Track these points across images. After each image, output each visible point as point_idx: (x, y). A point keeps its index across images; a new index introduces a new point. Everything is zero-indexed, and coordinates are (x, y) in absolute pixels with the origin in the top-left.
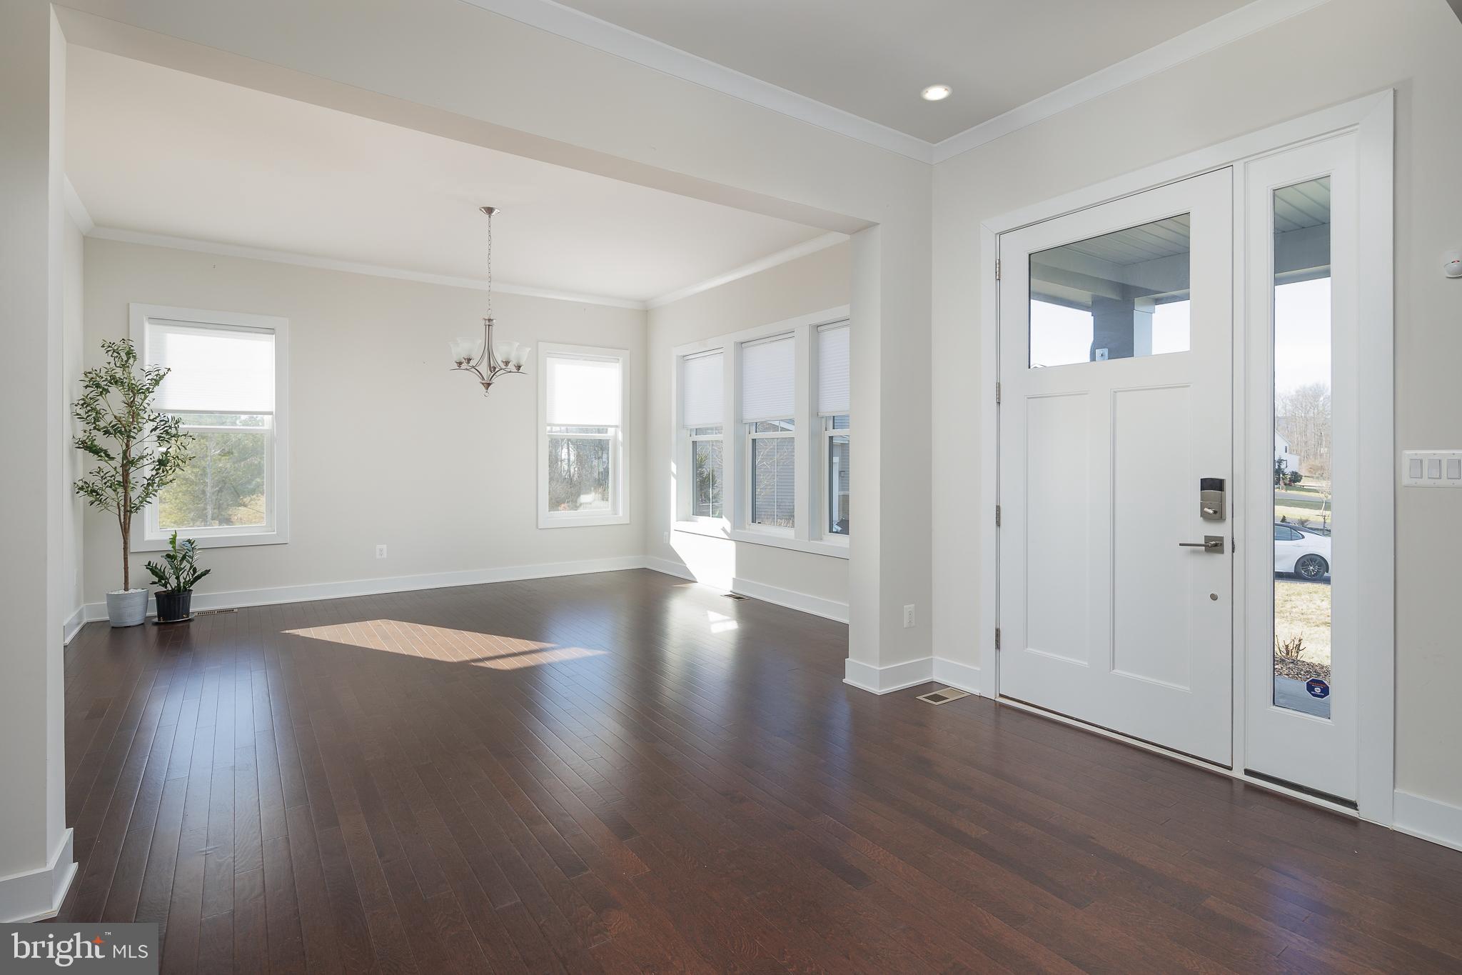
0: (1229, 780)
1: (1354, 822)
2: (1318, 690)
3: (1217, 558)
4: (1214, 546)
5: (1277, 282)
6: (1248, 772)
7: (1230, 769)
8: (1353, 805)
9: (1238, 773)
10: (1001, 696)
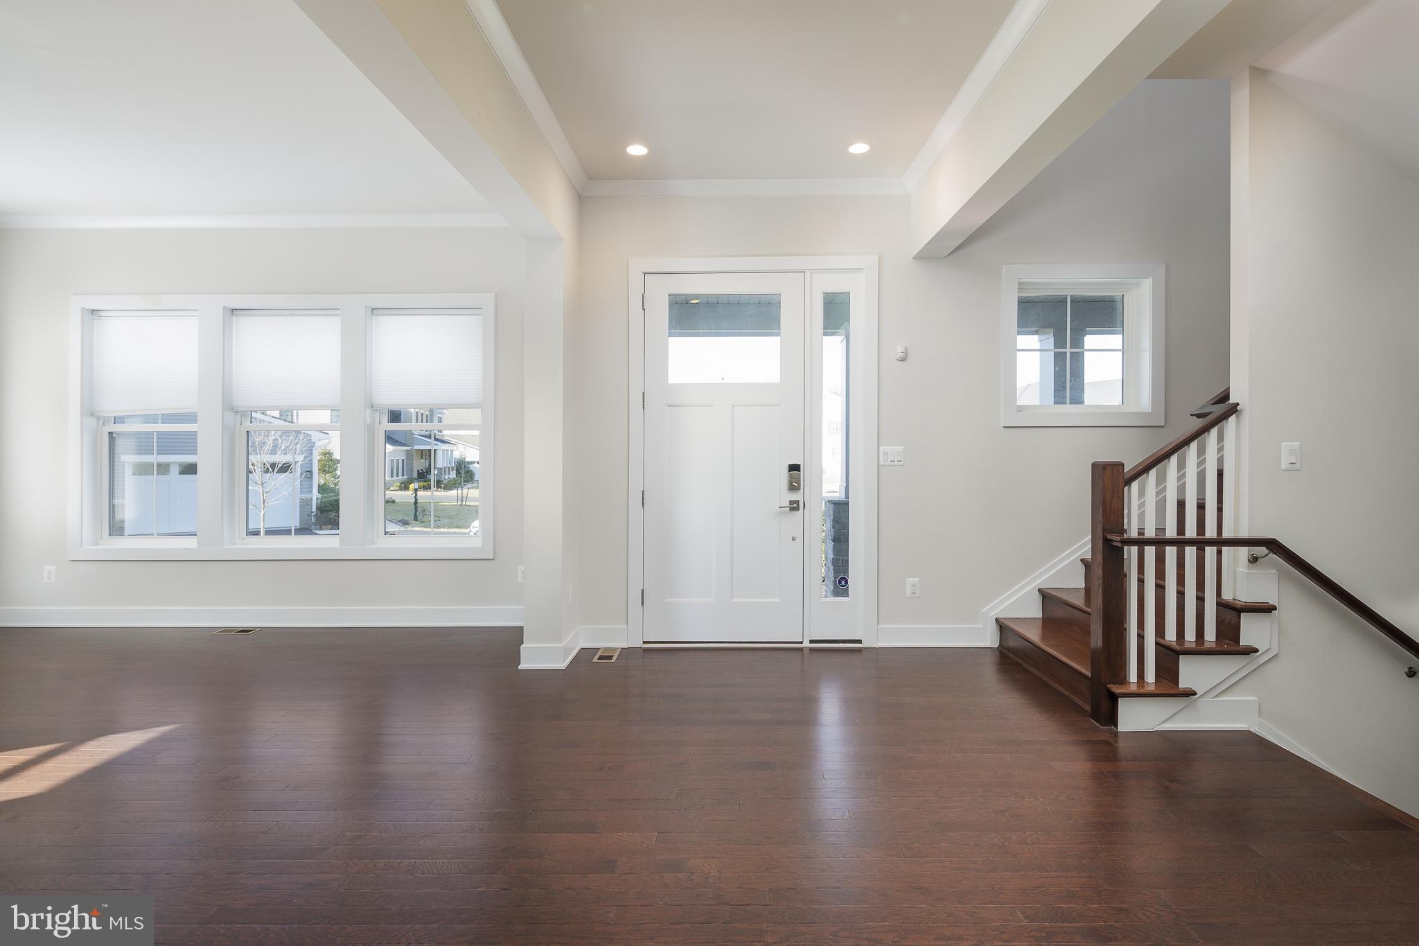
0: (801, 649)
1: (859, 650)
2: (843, 583)
3: (796, 512)
4: (794, 506)
5: (825, 334)
6: (811, 642)
7: (802, 643)
8: (860, 641)
9: (806, 644)
10: (644, 643)
